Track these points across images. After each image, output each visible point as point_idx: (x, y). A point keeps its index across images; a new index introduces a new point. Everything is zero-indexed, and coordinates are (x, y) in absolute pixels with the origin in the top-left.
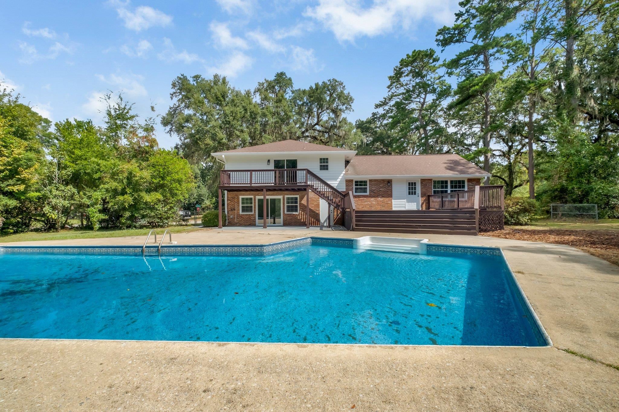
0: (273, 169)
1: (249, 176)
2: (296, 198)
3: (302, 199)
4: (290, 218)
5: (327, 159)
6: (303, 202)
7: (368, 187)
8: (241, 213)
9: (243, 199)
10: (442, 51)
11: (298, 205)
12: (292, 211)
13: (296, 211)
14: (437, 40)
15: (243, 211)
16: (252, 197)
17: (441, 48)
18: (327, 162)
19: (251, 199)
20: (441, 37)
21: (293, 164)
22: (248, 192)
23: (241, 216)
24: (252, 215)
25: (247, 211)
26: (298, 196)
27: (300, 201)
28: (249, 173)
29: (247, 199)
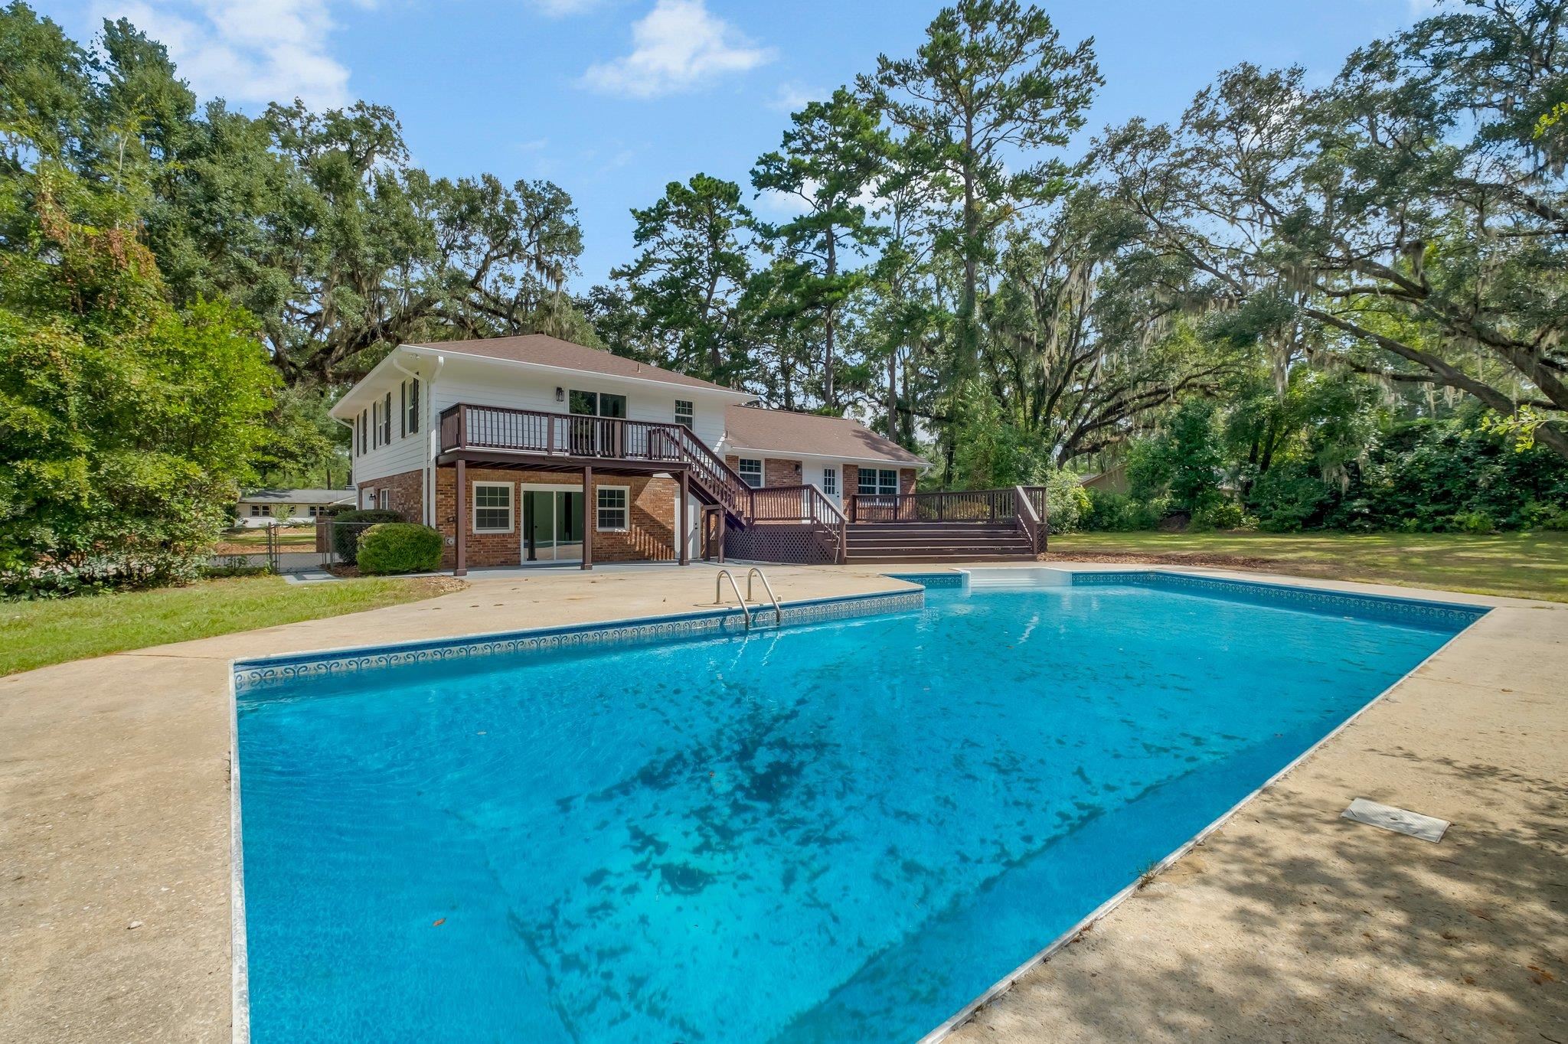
0: (568, 413)
1: (545, 429)
2: (621, 494)
3: (636, 493)
4: (612, 541)
5: (690, 405)
6: (638, 503)
7: (762, 474)
8: (475, 531)
9: (480, 490)
10: (756, 196)
11: (627, 509)
12: (611, 524)
13: (621, 524)
14: (753, 172)
15: (480, 524)
16: (510, 485)
17: (755, 190)
18: (690, 412)
19: (505, 491)
20: (761, 169)
21: (615, 406)
22: (501, 472)
23: (479, 540)
24: (510, 535)
25: (493, 524)
26: (626, 489)
27: (633, 500)
28: (545, 420)
29: (493, 490)
